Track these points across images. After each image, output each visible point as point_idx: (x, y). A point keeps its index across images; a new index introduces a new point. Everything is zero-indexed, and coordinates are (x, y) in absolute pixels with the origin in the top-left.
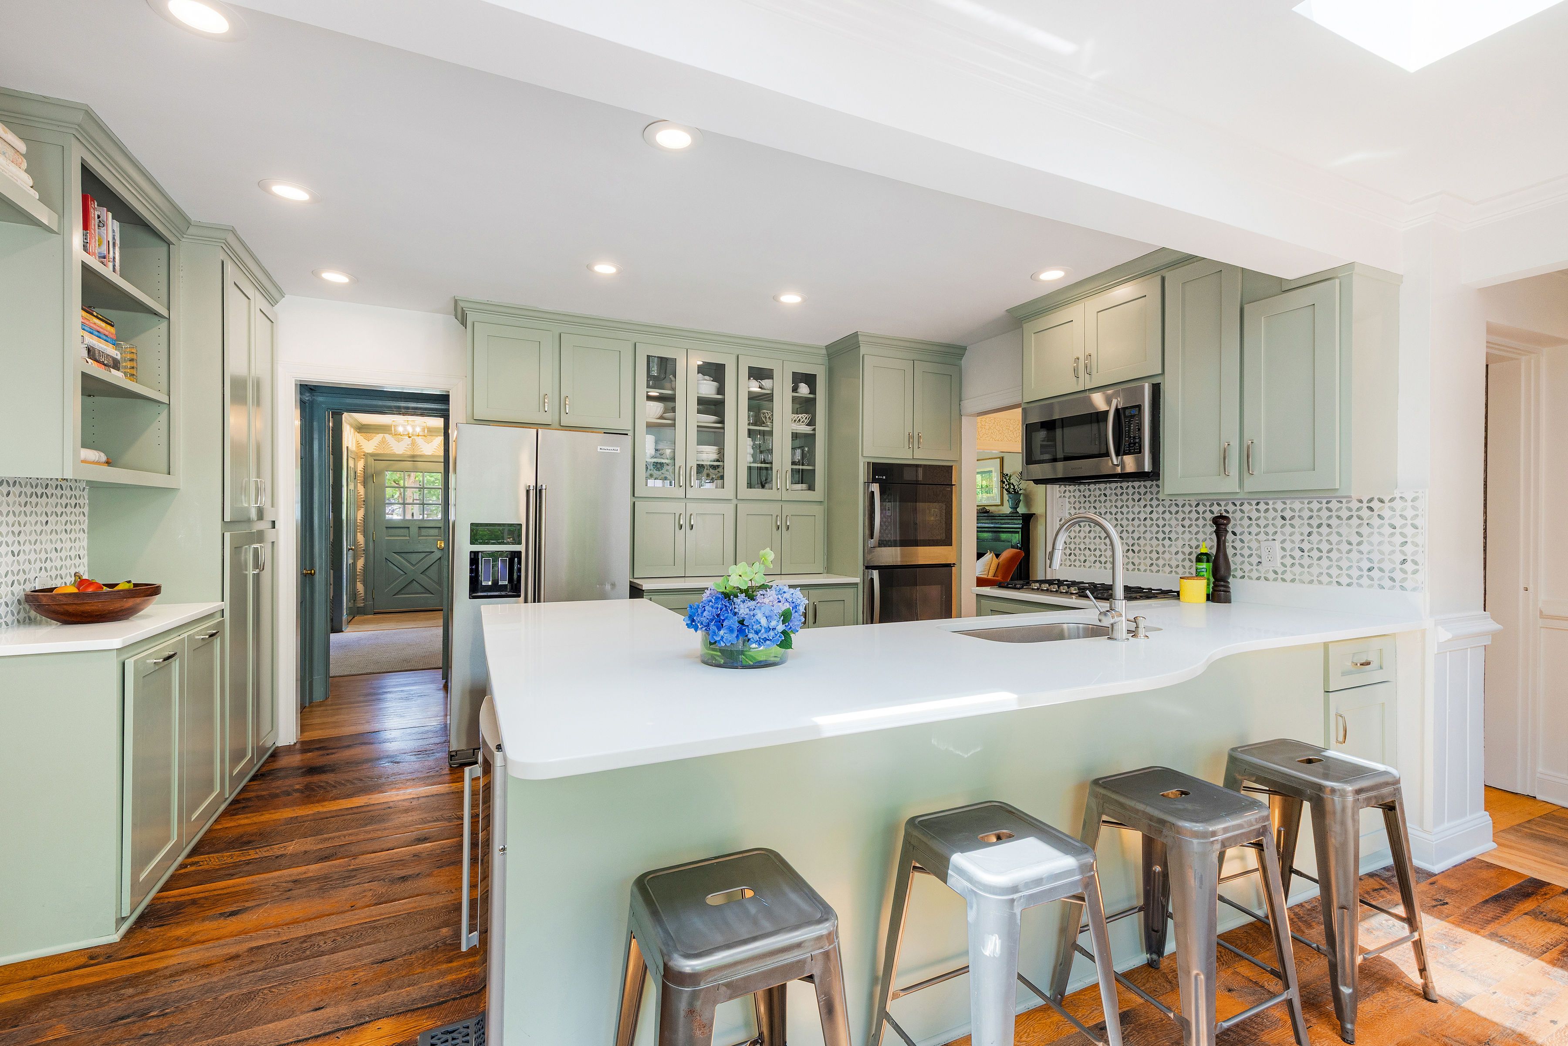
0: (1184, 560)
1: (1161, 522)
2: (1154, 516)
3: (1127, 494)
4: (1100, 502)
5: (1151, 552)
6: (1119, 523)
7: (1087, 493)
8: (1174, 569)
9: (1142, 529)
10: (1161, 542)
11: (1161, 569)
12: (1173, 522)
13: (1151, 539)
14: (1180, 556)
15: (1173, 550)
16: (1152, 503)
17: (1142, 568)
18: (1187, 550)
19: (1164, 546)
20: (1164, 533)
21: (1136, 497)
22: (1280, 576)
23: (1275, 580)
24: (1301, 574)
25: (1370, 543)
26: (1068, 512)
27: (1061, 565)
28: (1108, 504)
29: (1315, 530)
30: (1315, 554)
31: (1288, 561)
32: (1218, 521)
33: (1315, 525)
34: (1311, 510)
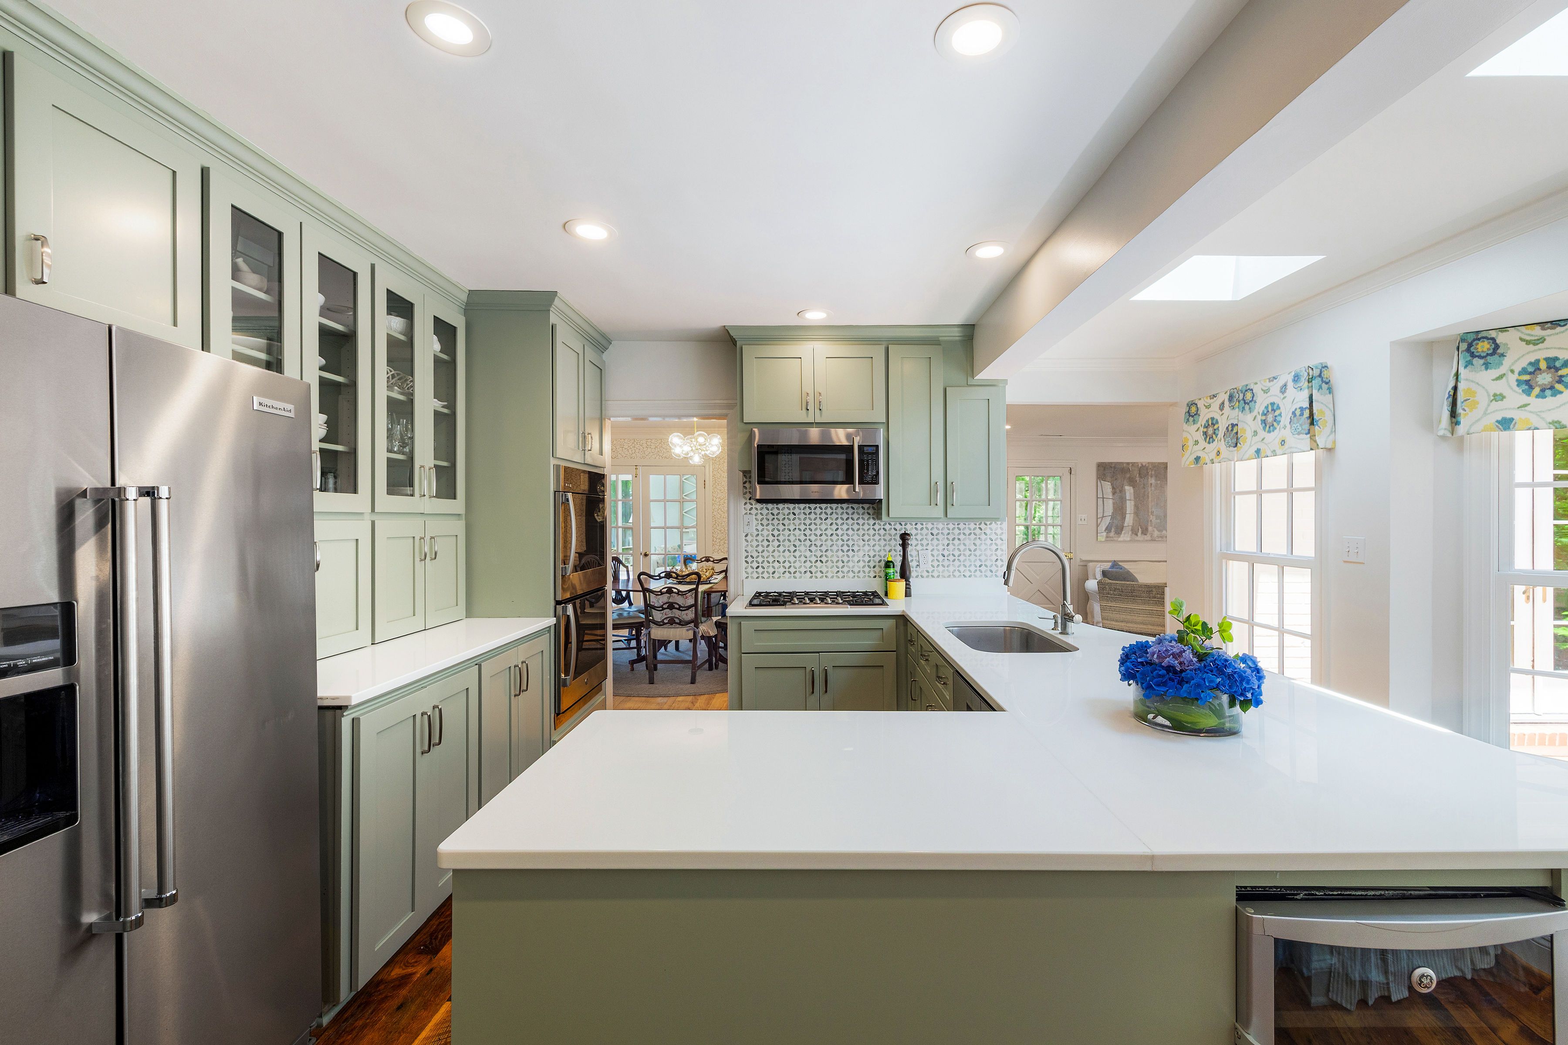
0: (864, 567)
1: (845, 538)
2: (840, 532)
3: (815, 514)
4: (789, 519)
5: (837, 561)
6: (808, 538)
7: (775, 512)
8: (856, 575)
9: (829, 543)
10: (845, 553)
11: (846, 575)
12: (856, 537)
13: (837, 551)
14: (861, 564)
15: (856, 559)
16: (837, 522)
17: (830, 575)
18: (867, 559)
19: (848, 556)
20: (848, 546)
21: (824, 516)
22: (930, 574)
23: (928, 577)
24: (943, 571)
25: (980, 550)
26: (755, 528)
27: (747, 578)
28: (797, 522)
29: (951, 542)
30: (951, 558)
31: (936, 563)
32: (904, 537)
33: (951, 539)
34: (949, 529)
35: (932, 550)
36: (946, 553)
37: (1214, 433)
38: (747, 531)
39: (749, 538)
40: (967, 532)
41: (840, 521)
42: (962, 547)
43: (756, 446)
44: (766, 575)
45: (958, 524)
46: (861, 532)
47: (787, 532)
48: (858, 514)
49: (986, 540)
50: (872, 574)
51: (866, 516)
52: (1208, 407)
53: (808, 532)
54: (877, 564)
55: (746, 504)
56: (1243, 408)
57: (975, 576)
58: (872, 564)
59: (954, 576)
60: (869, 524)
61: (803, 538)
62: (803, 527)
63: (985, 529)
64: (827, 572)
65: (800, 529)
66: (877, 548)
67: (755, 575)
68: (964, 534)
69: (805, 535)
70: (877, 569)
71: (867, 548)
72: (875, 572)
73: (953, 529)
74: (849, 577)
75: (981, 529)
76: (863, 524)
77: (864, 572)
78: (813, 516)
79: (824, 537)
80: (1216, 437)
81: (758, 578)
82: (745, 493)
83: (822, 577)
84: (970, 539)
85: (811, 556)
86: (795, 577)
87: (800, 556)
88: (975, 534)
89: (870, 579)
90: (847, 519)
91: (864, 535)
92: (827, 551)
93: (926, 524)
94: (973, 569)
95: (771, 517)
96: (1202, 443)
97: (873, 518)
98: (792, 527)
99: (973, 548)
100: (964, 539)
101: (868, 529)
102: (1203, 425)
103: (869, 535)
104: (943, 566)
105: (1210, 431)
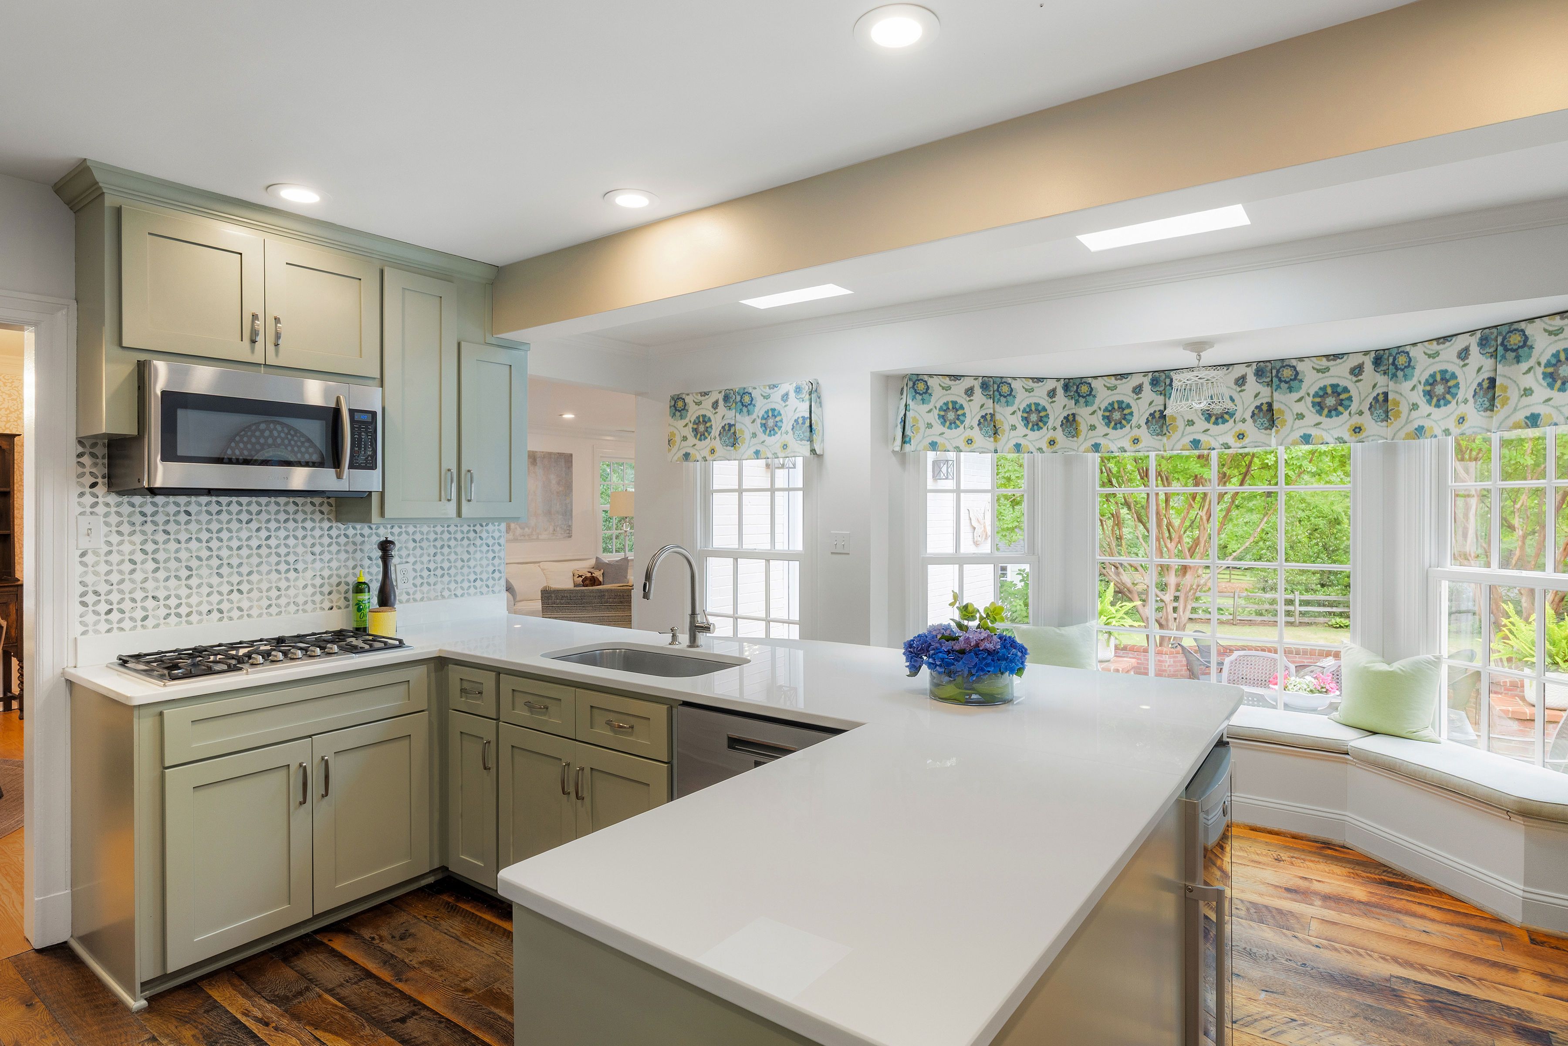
0: (314, 594)
1: (283, 550)
2: (273, 542)
5: (269, 590)
9: (255, 560)
11: (283, 609)
12: (300, 550)
13: (269, 572)
14: (310, 590)
15: (301, 583)
16: (269, 525)
18: (318, 581)
19: (287, 579)
20: (287, 563)
21: (244, 517)
22: (412, 597)
23: (408, 601)
24: (428, 592)
25: (475, 560)
26: (103, 539)
27: (84, 633)
28: (193, 527)
29: (439, 551)
30: (439, 572)
31: (419, 581)
32: (385, 547)
33: (439, 546)
34: (436, 533)
35: (415, 563)
36: (432, 566)
37: (707, 431)
38: (84, 544)
39: (90, 559)
40: (459, 536)
41: (273, 525)
42: (453, 557)
43: (159, 393)
44: (127, 624)
45: (448, 526)
46: (309, 541)
47: (173, 546)
48: (305, 513)
49: (481, 545)
50: (327, 605)
51: (318, 517)
52: (699, 404)
53: (214, 544)
54: (335, 588)
55: (82, 494)
56: (741, 410)
57: (469, 594)
58: (326, 589)
59: (443, 597)
60: (321, 529)
61: (205, 554)
62: (205, 536)
63: (481, 532)
64: (251, 608)
65: (199, 540)
66: (334, 564)
67: (103, 627)
68: (456, 539)
69: (210, 549)
70: (334, 596)
71: (318, 565)
72: (332, 601)
73: (442, 532)
74: (289, 613)
75: (475, 531)
76: (313, 529)
77: (314, 602)
78: (224, 517)
79: (245, 552)
80: (709, 435)
81: (109, 631)
82: (81, 475)
83: (241, 617)
84: (462, 546)
85: (221, 584)
86: (189, 623)
87: (199, 586)
88: (468, 539)
89: (323, 612)
90: (286, 521)
91: (313, 545)
92: (250, 573)
93: (405, 527)
94: (466, 585)
95: (138, 519)
96: (692, 440)
97: (329, 520)
98: (183, 537)
99: (466, 557)
100: (456, 546)
101: (321, 536)
102: (692, 421)
103: (322, 545)
104: (429, 584)
105: (702, 428)
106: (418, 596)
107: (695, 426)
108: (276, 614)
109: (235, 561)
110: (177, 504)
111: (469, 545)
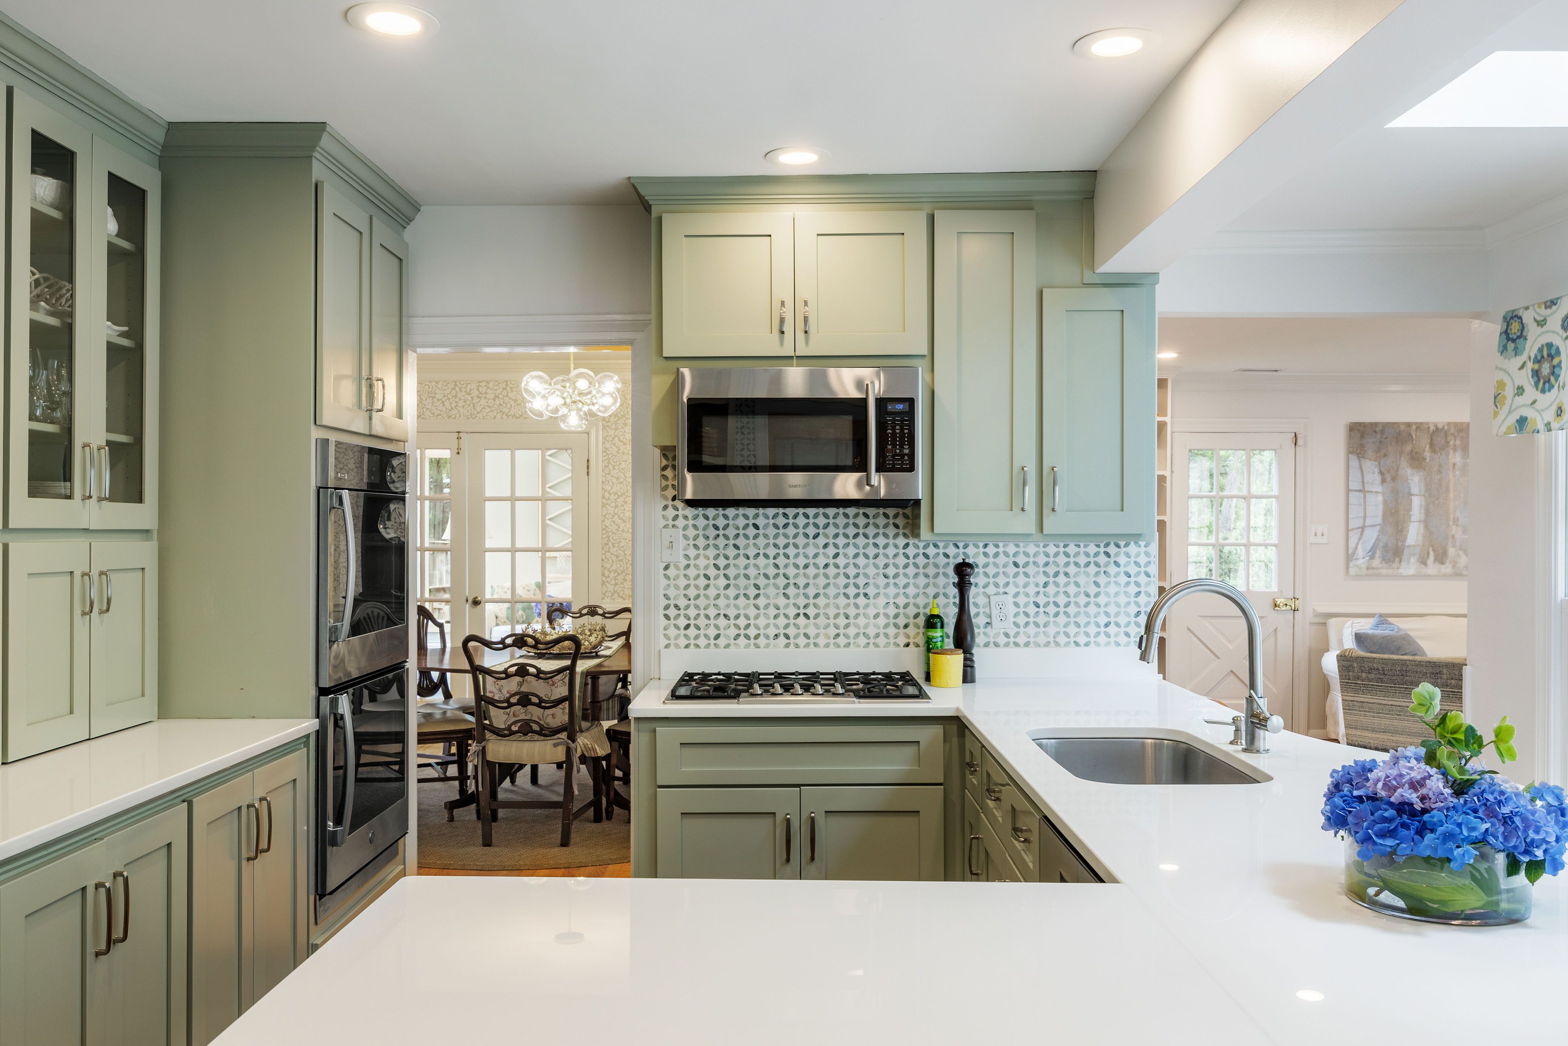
0: (886, 626)
1: (851, 571)
2: (841, 561)
3: (796, 526)
4: (746, 537)
5: (836, 616)
6: (781, 571)
7: (721, 522)
8: (872, 641)
9: (822, 581)
10: (852, 601)
11: (852, 641)
12: (871, 571)
13: (836, 596)
14: (882, 621)
15: (872, 611)
16: (837, 541)
17: (822, 641)
18: (892, 611)
19: (857, 606)
20: (857, 586)
21: (811, 531)
22: (1012, 640)
23: (1007, 645)
24: (1036, 635)
25: (1107, 595)
26: (682, 553)
27: (667, 646)
28: (761, 541)
29: (1051, 580)
30: (1052, 609)
31: (1022, 620)
32: (963, 570)
33: (1051, 574)
34: (1047, 555)
35: (1016, 595)
36: (1041, 600)
37: (1553, 373)
38: (667, 558)
39: (671, 572)
40: (1082, 560)
41: (841, 541)
42: (1072, 590)
43: (685, 400)
44: (702, 641)
45: (1065, 546)
46: (881, 561)
47: (742, 561)
48: (876, 526)
49: (1117, 575)
50: (902, 641)
51: (891, 531)
52: (1541, 323)
53: (781, 561)
54: (911, 621)
55: (665, 507)
57: (1097, 644)
58: (901, 621)
59: (1057, 644)
60: (896, 546)
61: (772, 571)
62: (772, 552)
63: (1117, 555)
64: (817, 636)
65: (766, 556)
66: (911, 591)
67: (683, 642)
68: (1077, 564)
69: (776, 566)
70: (911, 630)
71: (892, 590)
72: (908, 637)
73: (1056, 554)
74: (858, 646)
75: (1107, 554)
76: (886, 546)
77: (886, 635)
78: (791, 531)
79: (811, 571)
80: (1556, 380)
81: (687, 646)
82: (665, 488)
83: (807, 646)
84: (1087, 574)
85: (787, 606)
86: (757, 646)
87: (767, 606)
88: (1097, 564)
89: (898, 649)
90: (856, 536)
91: (886, 566)
92: (817, 596)
93: (1004, 546)
94: (1092, 630)
95: (712, 532)
96: (1531, 393)
97: (905, 535)
98: (752, 552)
99: (1093, 590)
100: (1077, 575)
101: (895, 556)
102: (1533, 357)
103: (896, 566)
104: (1037, 625)
105: (1546, 369)
106: (1022, 640)
107: (1536, 367)
108: (845, 646)
109: (801, 582)
110: (746, 517)
111: (1097, 574)
